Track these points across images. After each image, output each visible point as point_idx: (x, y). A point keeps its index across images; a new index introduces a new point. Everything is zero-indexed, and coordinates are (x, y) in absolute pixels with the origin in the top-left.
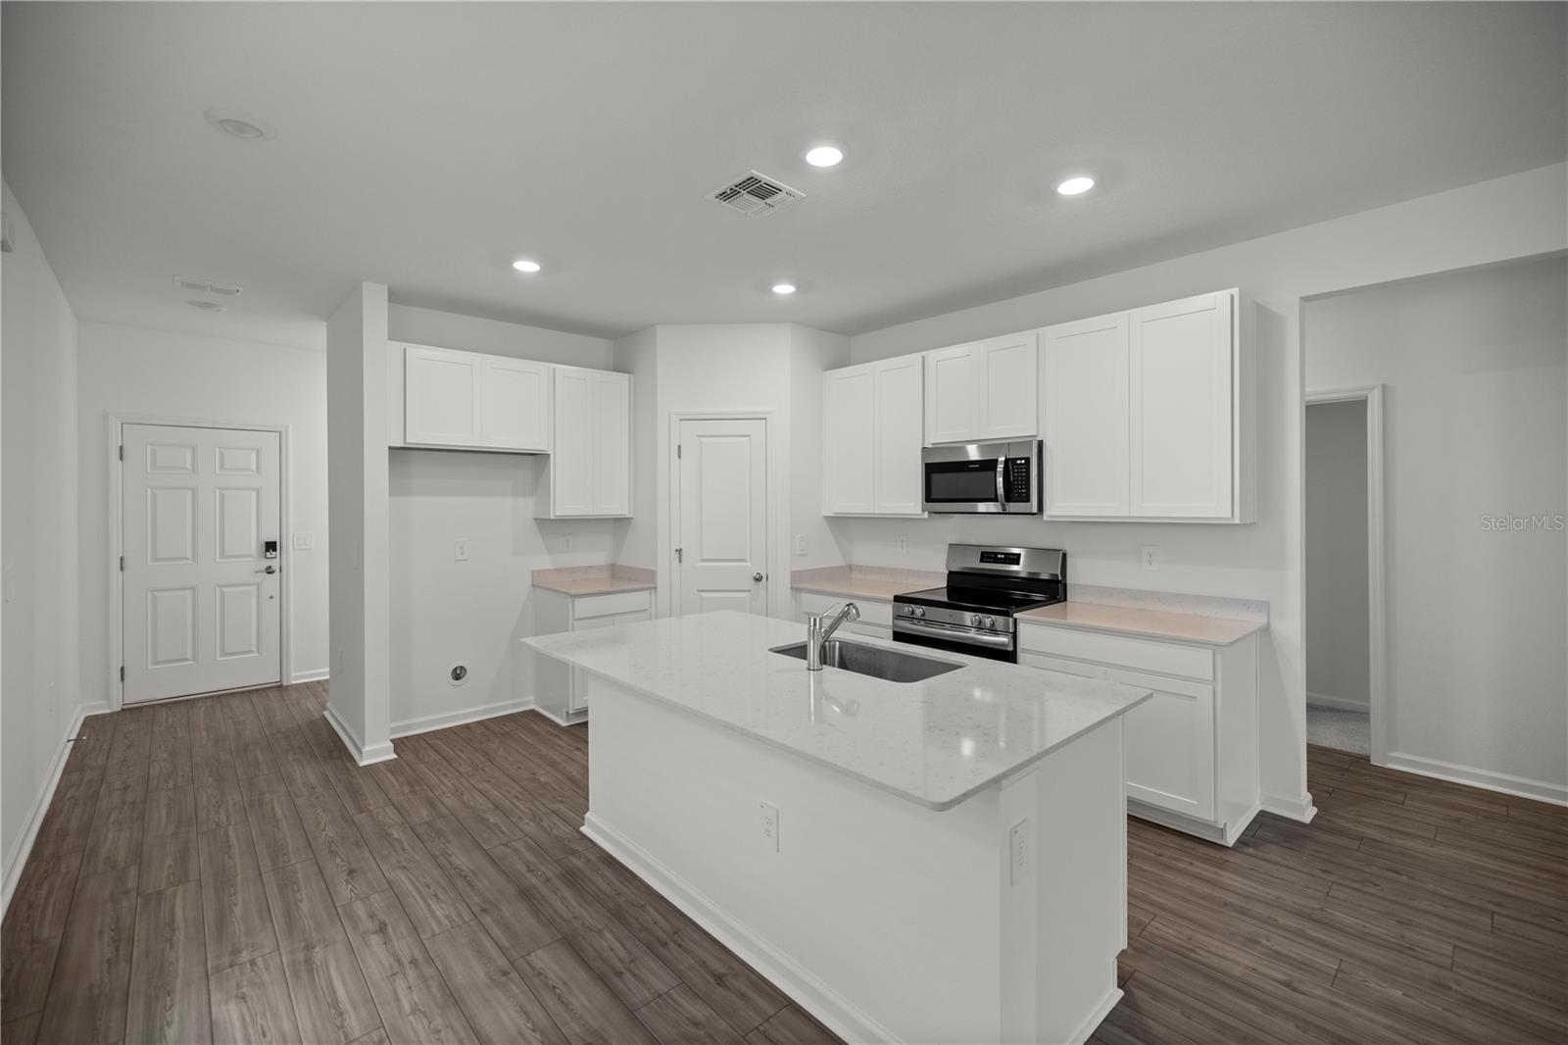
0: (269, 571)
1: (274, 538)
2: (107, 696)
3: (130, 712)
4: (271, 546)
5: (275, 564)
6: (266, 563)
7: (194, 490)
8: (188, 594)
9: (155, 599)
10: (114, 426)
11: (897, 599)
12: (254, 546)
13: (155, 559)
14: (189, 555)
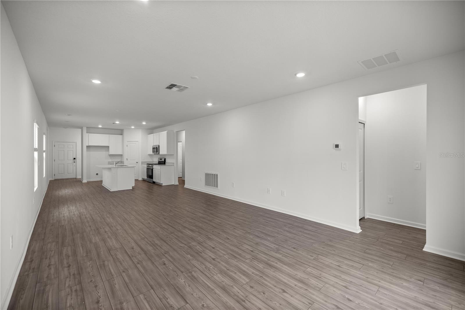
0: (74, 162)
1: (75, 157)
2: (53, 178)
3: (55, 180)
4: (75, 159)
5: (75, 161)
6: (74, 161)
7: (64, 151)
8: (63, 165)
9: (59, 165)
10: (54, 142)
11: (147, 164)
12: (72, 159)
13: (59, 160)
14: (63, 159)
